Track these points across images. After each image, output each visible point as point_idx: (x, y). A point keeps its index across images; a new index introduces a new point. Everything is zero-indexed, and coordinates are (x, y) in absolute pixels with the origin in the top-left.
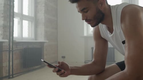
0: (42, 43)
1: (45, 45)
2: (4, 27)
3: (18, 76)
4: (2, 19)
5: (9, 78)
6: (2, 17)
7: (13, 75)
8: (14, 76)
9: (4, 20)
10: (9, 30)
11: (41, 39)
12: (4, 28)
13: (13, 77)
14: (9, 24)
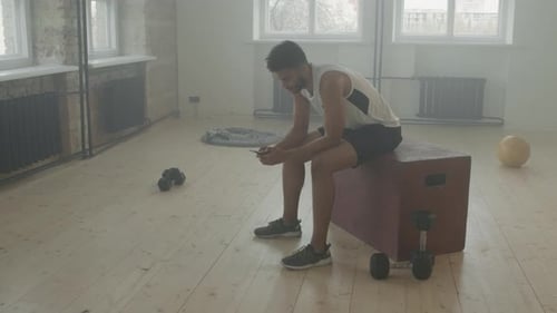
0: (140, 66)
1: (148, 68)
2: (67, 33)
3: (103, 150)
4: (62, 12)
5: (85, 158)
6: (60, 8)
7: (90, 149)
8: (94, 152)
9: (66, 16)
10: (76, 39)
11: (136, 55)
12: (65, 37)
13: (92, 155)
14: (76, 25)
